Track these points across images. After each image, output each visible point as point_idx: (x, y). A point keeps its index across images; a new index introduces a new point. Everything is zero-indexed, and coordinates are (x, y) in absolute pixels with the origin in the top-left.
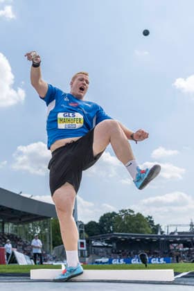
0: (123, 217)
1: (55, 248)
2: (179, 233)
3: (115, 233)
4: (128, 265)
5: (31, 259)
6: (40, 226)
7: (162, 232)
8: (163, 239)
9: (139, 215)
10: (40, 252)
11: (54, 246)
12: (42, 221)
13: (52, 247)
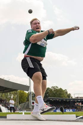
0: (53, 90)
1: (20, 104)
2: (80, 97)
3: (49, 98)
4: (55, 112)
5: (8, 110)
6: (13, 94)
7: (72, 97)
8: (72, 100)
9: (61, 89)
10: (13, 106)
11: (20, 103)
12: (14, 92)
13: (19, 104)
